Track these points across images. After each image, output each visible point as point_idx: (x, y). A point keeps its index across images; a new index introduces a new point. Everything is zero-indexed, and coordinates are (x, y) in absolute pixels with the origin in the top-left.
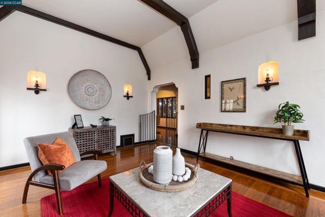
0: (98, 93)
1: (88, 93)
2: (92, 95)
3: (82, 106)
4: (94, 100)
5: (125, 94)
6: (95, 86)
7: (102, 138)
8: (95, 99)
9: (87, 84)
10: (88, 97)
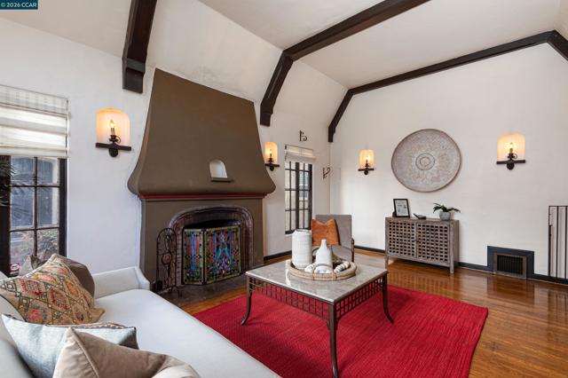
0: (437, 164)
1: (420, 167)
2: (426, 167)
3: (412, 185)
4: (429, 177)
5: (504, 157)
6: (433, 153)
7: (426, 238)
8: (432, 174)
9: (420, 153)
10: (421, 172)
